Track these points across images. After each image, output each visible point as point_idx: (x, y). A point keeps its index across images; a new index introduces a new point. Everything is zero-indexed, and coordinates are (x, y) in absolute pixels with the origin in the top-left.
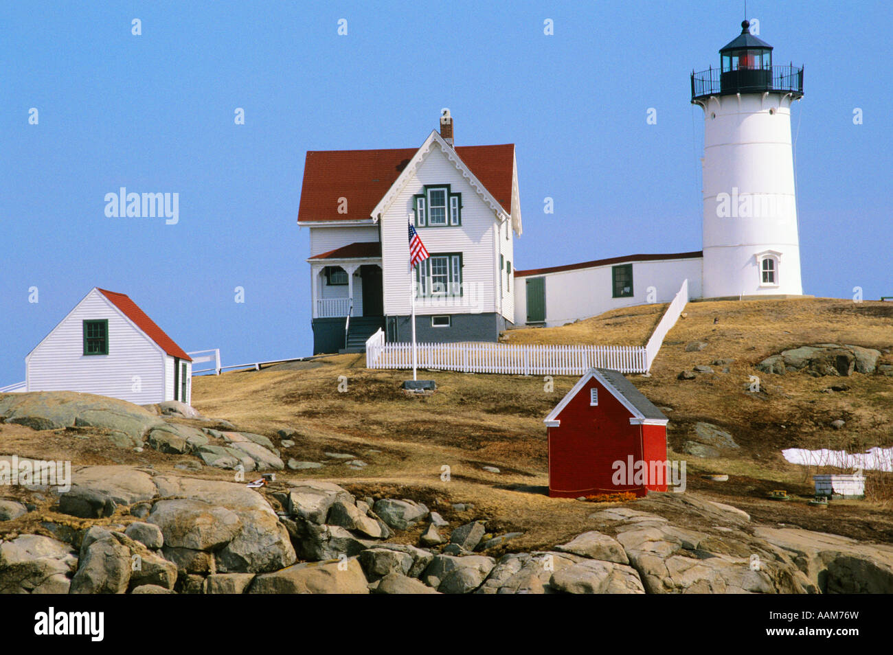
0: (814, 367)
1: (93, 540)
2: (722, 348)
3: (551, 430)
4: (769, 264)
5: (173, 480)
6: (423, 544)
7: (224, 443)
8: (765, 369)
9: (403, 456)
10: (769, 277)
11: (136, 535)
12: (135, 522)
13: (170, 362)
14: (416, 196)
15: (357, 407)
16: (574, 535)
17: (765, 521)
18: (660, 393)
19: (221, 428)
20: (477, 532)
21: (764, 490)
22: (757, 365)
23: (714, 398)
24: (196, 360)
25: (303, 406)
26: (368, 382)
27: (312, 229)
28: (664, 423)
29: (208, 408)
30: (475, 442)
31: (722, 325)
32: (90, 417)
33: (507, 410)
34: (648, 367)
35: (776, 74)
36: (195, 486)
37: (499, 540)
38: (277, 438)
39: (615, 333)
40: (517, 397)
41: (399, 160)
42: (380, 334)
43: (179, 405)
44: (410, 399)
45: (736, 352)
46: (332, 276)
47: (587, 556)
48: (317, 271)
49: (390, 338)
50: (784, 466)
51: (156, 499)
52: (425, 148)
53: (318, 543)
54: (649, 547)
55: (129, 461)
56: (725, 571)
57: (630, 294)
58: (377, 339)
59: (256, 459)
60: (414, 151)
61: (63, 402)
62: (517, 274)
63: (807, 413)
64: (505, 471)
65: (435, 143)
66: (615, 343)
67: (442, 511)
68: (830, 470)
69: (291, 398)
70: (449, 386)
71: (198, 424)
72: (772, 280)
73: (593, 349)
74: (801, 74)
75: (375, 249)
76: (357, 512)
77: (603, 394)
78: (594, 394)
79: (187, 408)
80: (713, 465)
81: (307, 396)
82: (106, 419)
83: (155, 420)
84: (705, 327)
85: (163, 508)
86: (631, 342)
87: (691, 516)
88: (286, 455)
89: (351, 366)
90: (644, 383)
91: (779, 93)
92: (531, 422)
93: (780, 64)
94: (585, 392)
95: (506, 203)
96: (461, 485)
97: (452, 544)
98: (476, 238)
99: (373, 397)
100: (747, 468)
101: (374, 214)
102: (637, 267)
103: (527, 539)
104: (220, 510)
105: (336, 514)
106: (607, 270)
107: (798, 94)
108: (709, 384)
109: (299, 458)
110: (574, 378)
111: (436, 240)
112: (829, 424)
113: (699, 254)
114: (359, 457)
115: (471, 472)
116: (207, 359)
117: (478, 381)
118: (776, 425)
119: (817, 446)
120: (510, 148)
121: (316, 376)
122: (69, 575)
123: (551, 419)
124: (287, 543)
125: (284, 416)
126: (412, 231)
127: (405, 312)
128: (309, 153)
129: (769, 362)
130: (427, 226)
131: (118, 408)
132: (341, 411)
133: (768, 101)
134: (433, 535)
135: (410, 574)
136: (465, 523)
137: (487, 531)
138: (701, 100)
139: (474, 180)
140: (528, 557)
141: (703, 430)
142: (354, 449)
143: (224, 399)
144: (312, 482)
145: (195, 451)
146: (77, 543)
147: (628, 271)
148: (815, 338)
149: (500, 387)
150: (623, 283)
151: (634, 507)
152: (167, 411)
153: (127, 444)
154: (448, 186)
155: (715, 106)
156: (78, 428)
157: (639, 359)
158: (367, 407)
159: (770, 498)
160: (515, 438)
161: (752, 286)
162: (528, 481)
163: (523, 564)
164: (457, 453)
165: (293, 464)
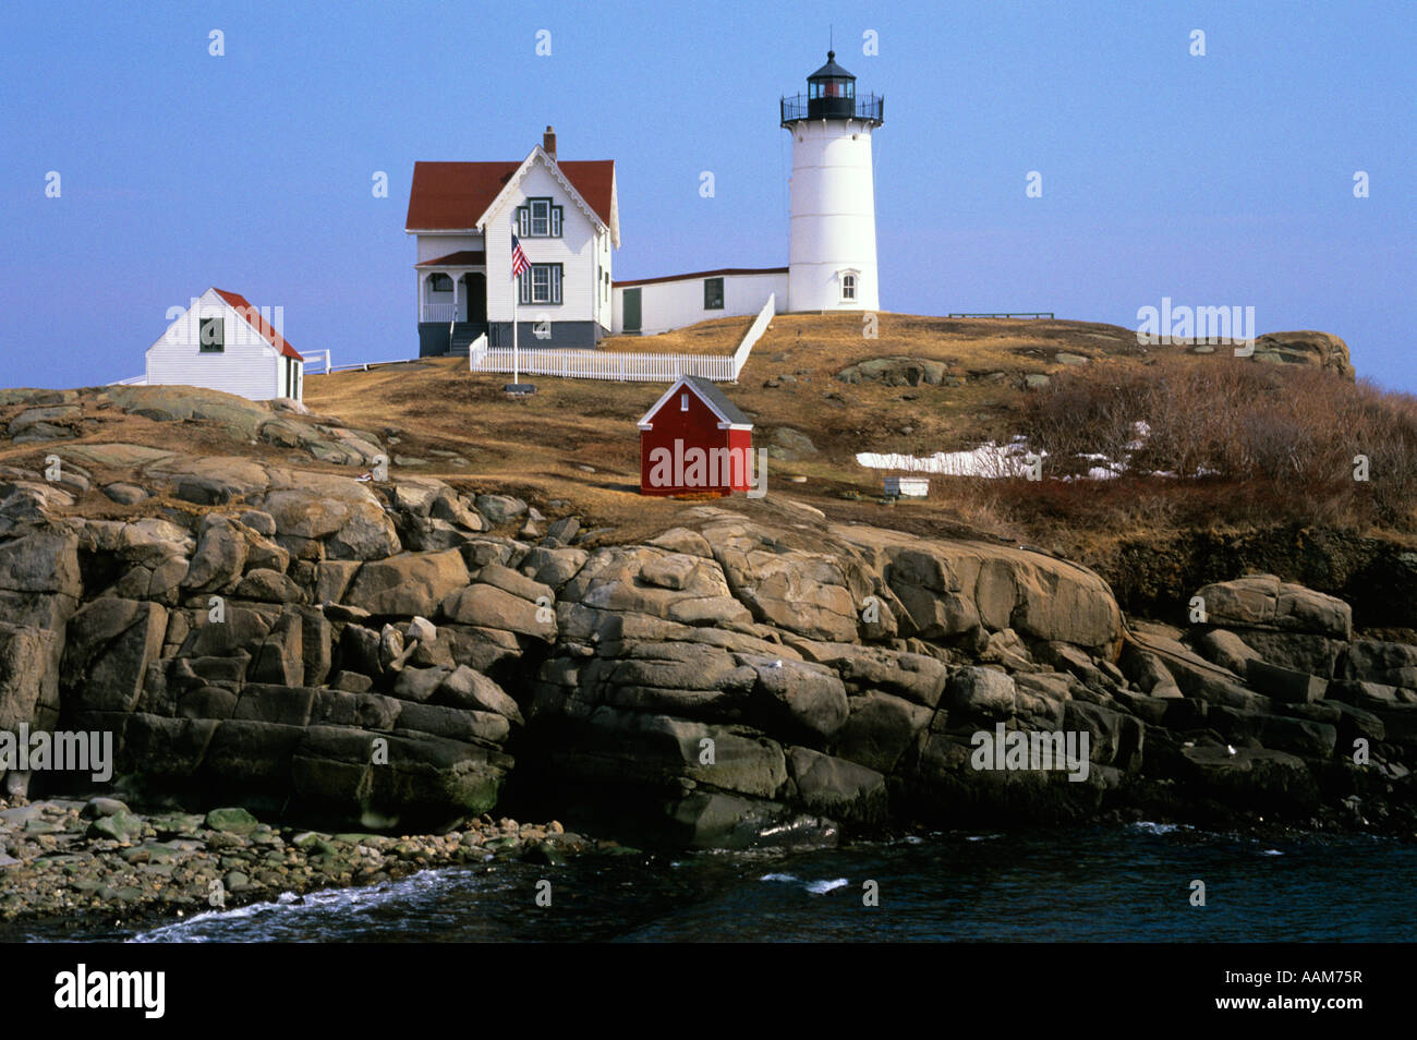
0: (887, 377)
1: (210, 526)
2: (803, 359)
3: (644, 433)
4: (849, 281)
5: (285, 472)
6: (521, 537)
7: (334, 439)
8: (843, 379)
9: (503, 455)
10: (849, 293)
11: (250, 522)
12: (249, 510)
13: (283, 361)
14: (519, 208)
15: (460, 407)
16: (662, 531)
17: (838, 519)
18: (746, 400)
19: (331, 424)
20: (572, 527)
21: (838, 491)
22: (836, 374)
23: (796, 405)
24: (307, 360)
25: (409, 405)
26: (471, 384)
27: (420, 237)
28: (749, 427)
29: (318, 406)
30: (572, 443)
31: (805, 338)
32: (207, 410)
33: (603, 414)
34: (735, 375)
35: (858, 103)
36: (305, 478)
37: (593, 534)
38: (384, 436)
39: (706, 343)
40: (612, 401)
41: (504, 172)
42: (483, 339)
43: (291, 401)
44: (511, 401)
45: (817, 363)
46: (438, 282)
47: (675, 551)
48: (423, 278)
49: (494, 343)
50: (857, 468)
51: (269, 489)
52: (529, 162)
53: (422, 535)
54: (732, 542)
55: (244, 453)
56: (800, 565)
57: (721, 306)
58: (480, 344)
59: (364, 455)
60: (517, 165)
61: (180, 396)
62: (615, 285)
63: (880, 420)
64: (600, 470)
65: (538, 158)
66: (706, 352)
67: (540, 507)
68: (899, 473)
69: (398, 398)
70: (548, 391)
71: (308, 420)
72: (851, 296)
73: (685, 358)
74: (881, 103)
75: (480, 258)
76: (459, 506)
77: (694, 400)
78: (684, 399)
79: (299, 405)
80: (794, 467)
81: (413, 396)
82: (222, 413)
83: (267, 415)
84: (789, 339)
85: (276, 498)
86: (720, 352)
87: (771, 514)
88: (392, 452)
89: (455, 369)
90: (732, 390)
91: (861, 121)
92: (625, 425)
93: (862, 92)
94: (676, 399)
95: (605, 215)
96: (558, 483)
97: (548, 538)
98: (576, 249)
99: (476, 399)
100: (825, 471)
101: (479, 224)
102: (728, 281)
103: (619, 534)
104: (330, 502)
105: (439, 508)
106: (700, 283)
107: (879, 122)
108: (791, 392)
109: (405, 454)
110: (666, 385)
111: (538, 250)
112: (899, 431)
113: (786, 270)
114: (462, 454)
115: (567, 471)
116: (318, 359)
117: (575, 386)
118: (851, 431)
119: (887, 450)
120: (609, 164)
121: (423, 377)
122: (189, 557)
123: (644, 423)
124: (393, 534)
125: (390, 414)
126: (515, 241)
127: (508, 319)
128: (418, 164)
129: (847, 372)
130: (530, 236)
131: (233, 402)
132: (445, 412)
133: (852, 129)
134: (530, 529)
135: (509, 565)
136: (561, 518)
137: (582, 526)
138: (789, 124)
139: (575, 194)
140: (619, 551)
141: (784, 435)
142: (457, 448)
143: (335, 397)
144: (416, 478)
145: (306, 446)
146: (194, 526)
147: (720, 283)
148: (888, 350)
149: (596, 392)
150: (714, 296)
151: (719, 506)
152: (278, 407)
153: (241, 437)
154: (550, 199)
155: (802, 130)
156: (194, 421)
157: (728, 368)
158: (470, 408)
159: (843, 498)
160: (610, 440)
161: (833, 301)
162: (620, 480)
163: (615, 557)
164: (555, 453)
165: (399, 460)
